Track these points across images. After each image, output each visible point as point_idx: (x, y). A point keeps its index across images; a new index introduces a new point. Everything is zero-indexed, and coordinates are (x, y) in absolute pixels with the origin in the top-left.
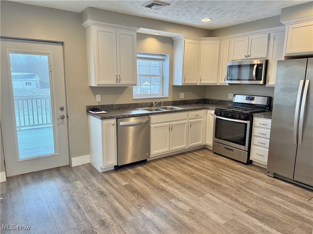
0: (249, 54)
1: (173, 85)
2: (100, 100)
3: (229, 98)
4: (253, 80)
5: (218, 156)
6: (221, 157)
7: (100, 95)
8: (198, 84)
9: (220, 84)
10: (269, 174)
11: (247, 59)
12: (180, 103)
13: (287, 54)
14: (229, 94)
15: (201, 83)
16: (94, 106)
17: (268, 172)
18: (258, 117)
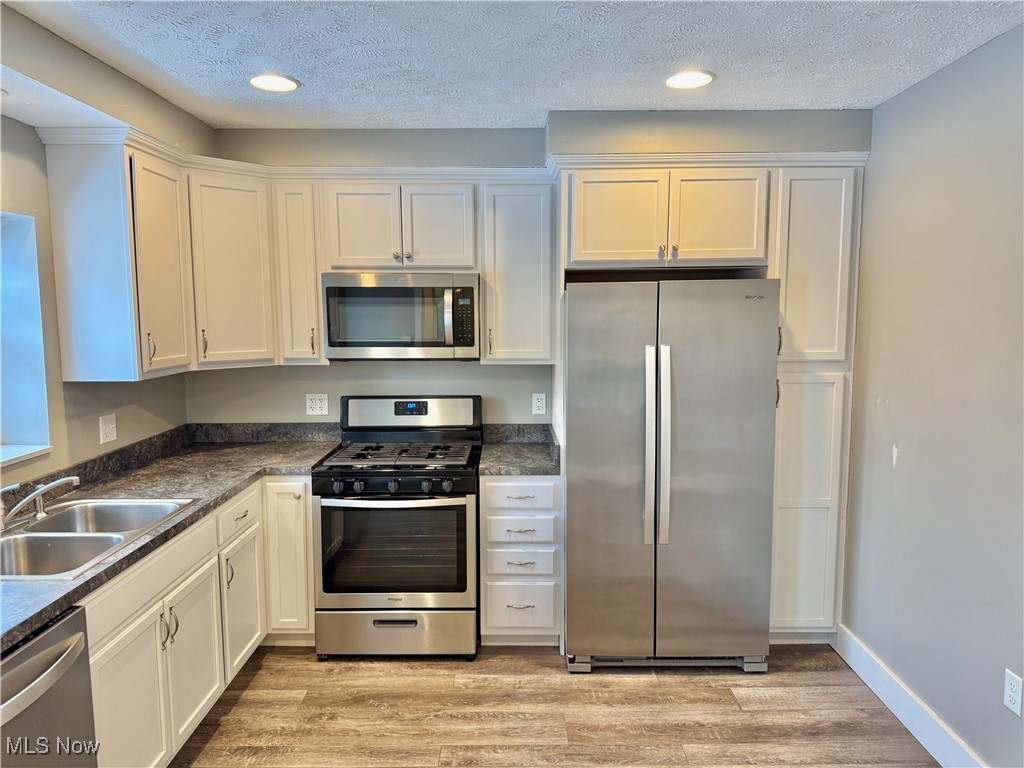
0: (407, 249)
1: (64, 383)
3: (309, 412)
4: (442, 344)
5: (351, 664)
6: (363, 665)
8: (194, 368)
9: (286, 360)
10: (575, 667)
11: (402, 268)
12: (105, 468)
13: (575, 262)
14: (308, 396)
15: (207, 360)
17: (572, 661)
18: (501, 474)
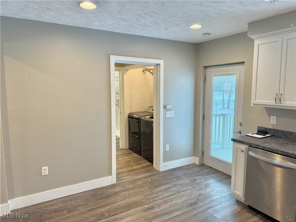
2: (275, 123)
7: (275, 117)
16: (265, 128)
